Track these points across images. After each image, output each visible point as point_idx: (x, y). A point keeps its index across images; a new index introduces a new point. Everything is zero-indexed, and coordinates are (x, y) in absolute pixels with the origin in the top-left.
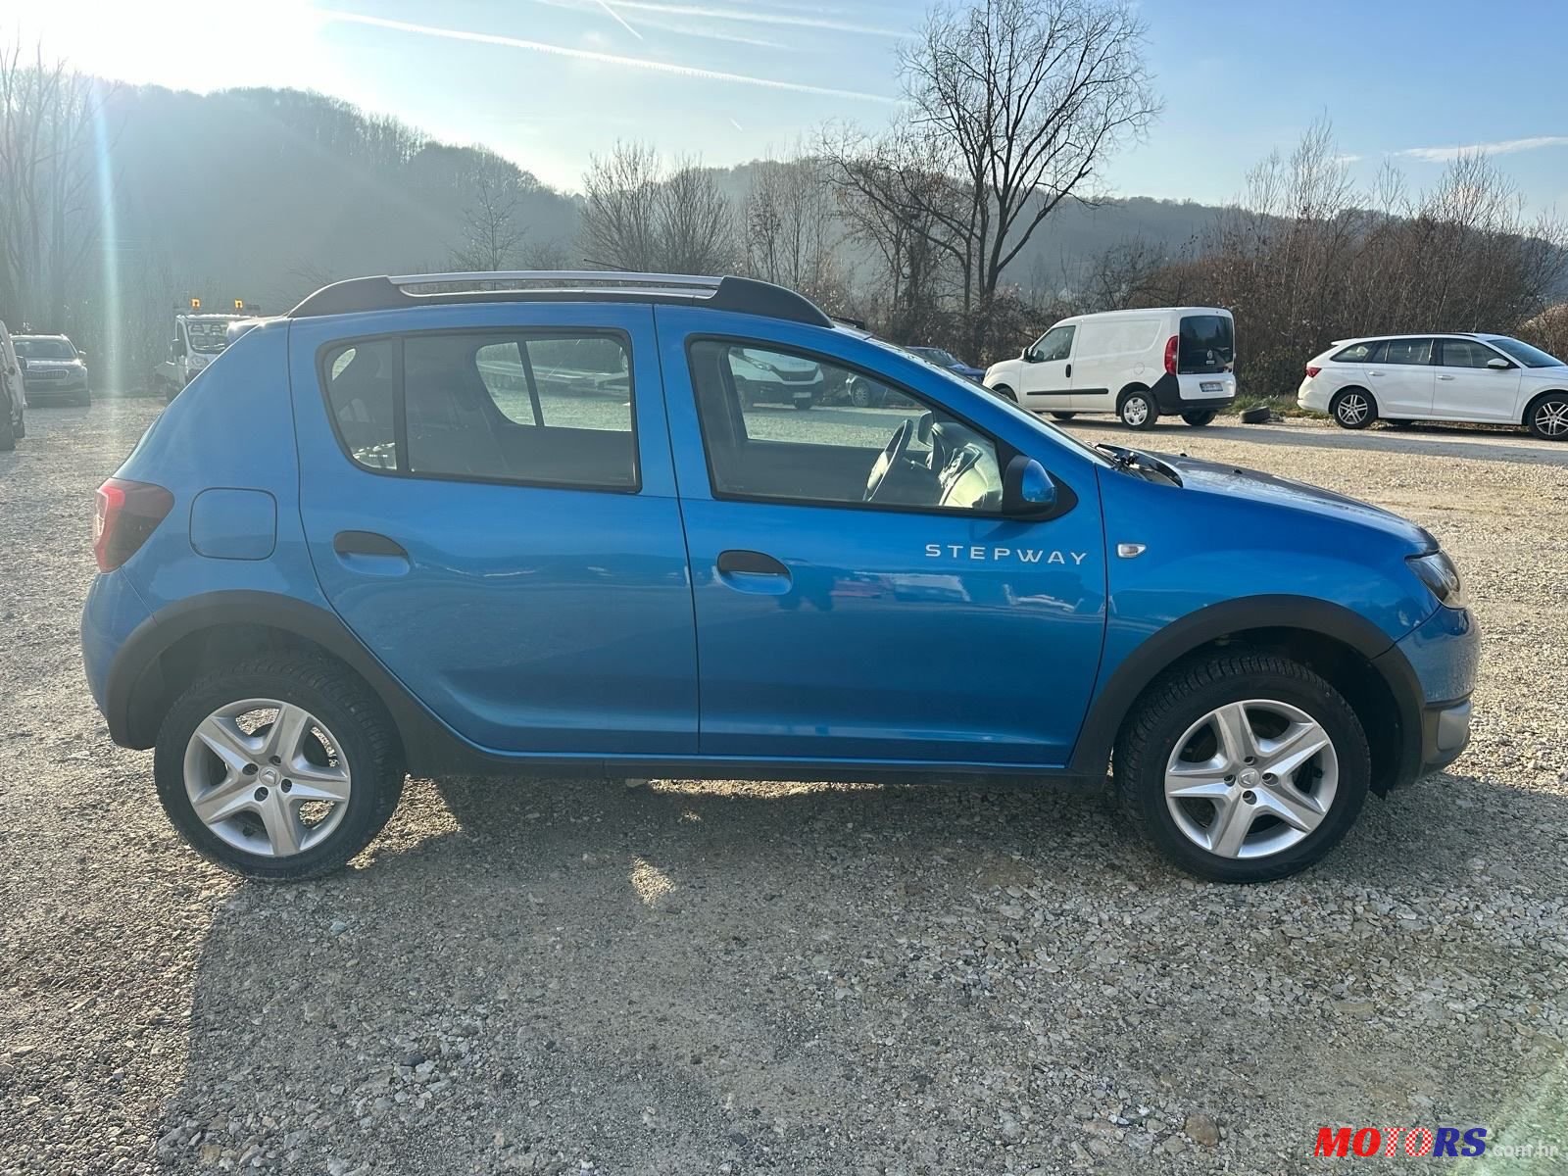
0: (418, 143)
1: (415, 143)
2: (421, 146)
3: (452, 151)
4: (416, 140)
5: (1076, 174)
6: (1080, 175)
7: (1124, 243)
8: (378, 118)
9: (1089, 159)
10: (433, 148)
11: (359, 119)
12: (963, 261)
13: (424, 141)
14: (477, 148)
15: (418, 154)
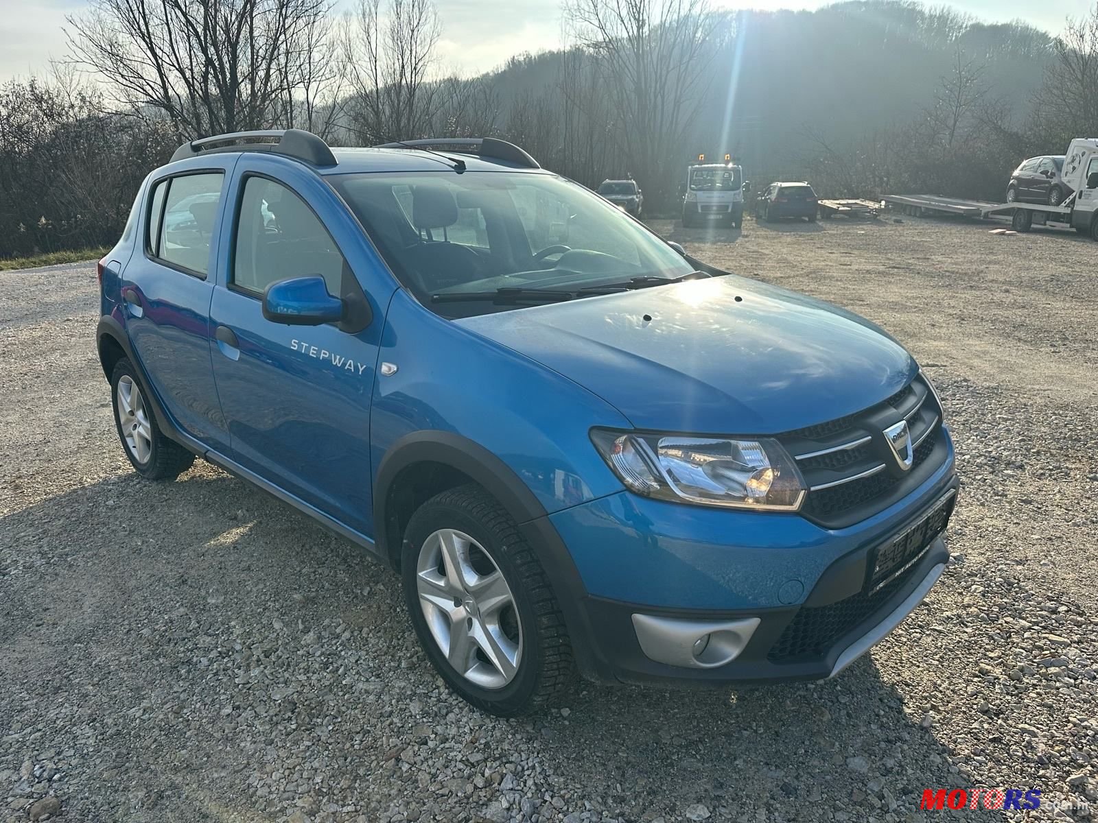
0: (964, 26)
1: (961, 26)
2: (966, 27)
3: (994, 29)
4: (963, 23)
8: (935, 10)
10: (978, 29)
11: (921, 13)
13: (970, 23)
14: (1014, 24)
15: (963, 35)
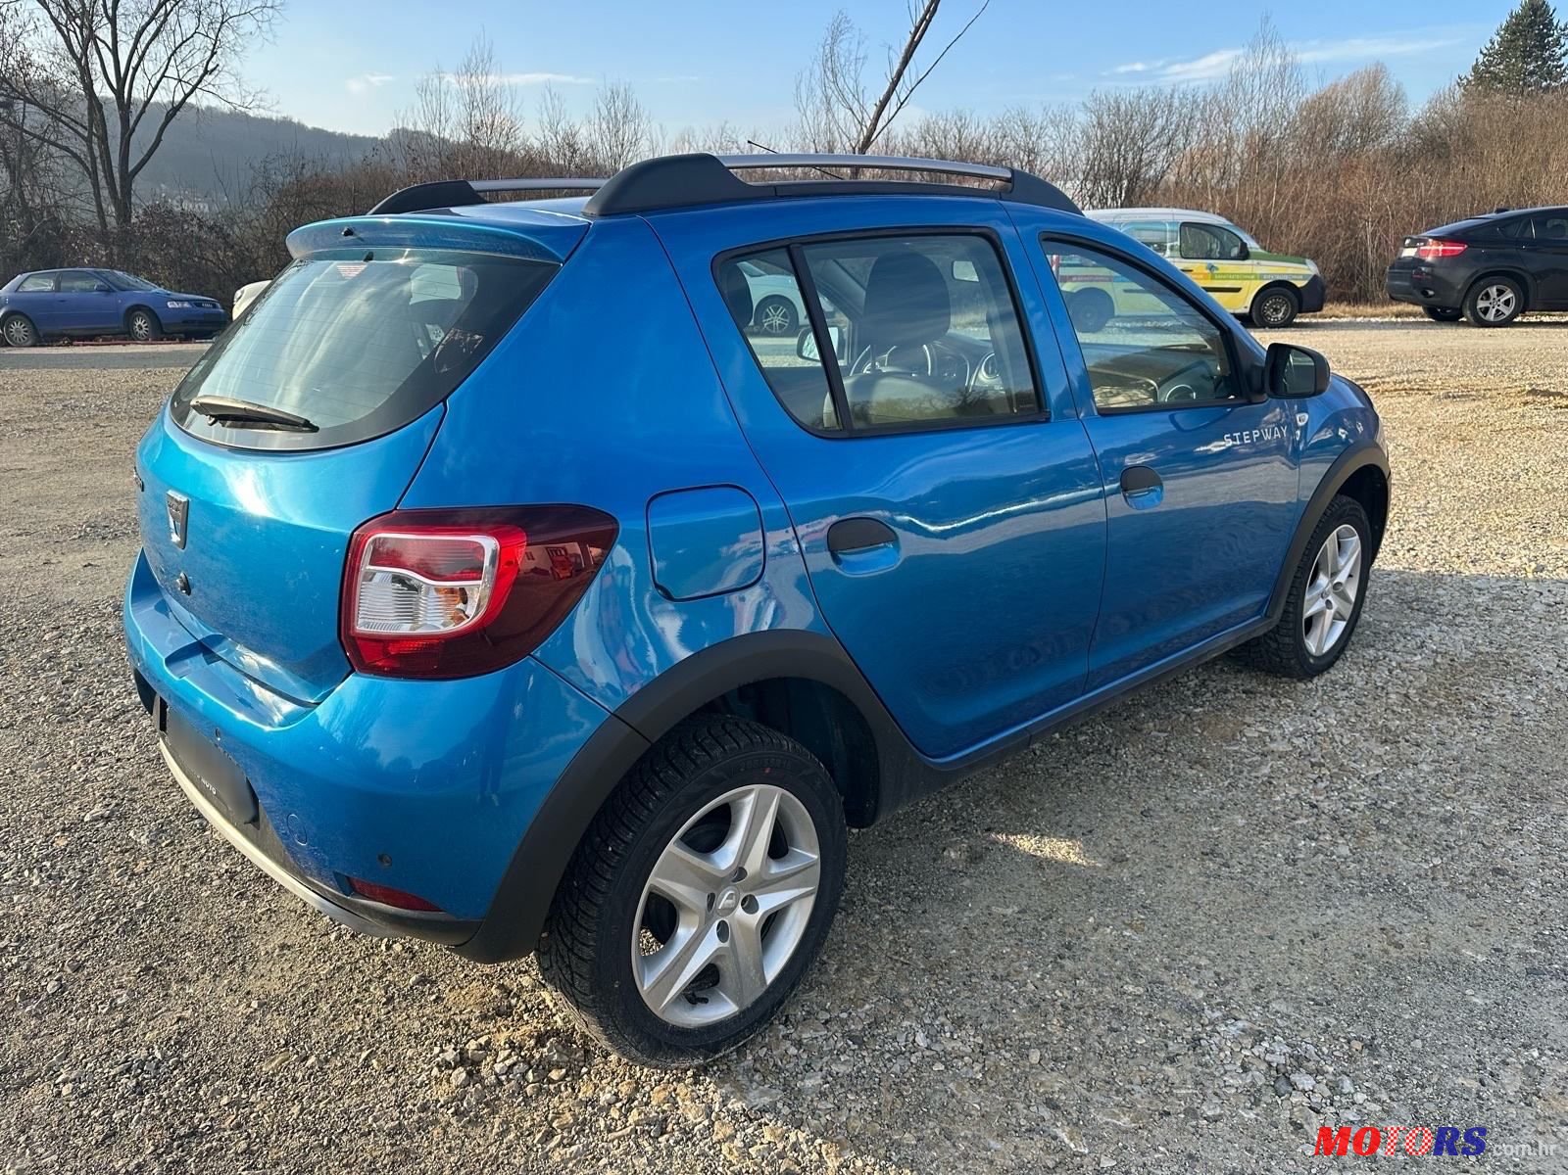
5: (201, 72)
6: (206, 72)
7: (281, 152)
9: (213, 53)
12: (87, 168)
